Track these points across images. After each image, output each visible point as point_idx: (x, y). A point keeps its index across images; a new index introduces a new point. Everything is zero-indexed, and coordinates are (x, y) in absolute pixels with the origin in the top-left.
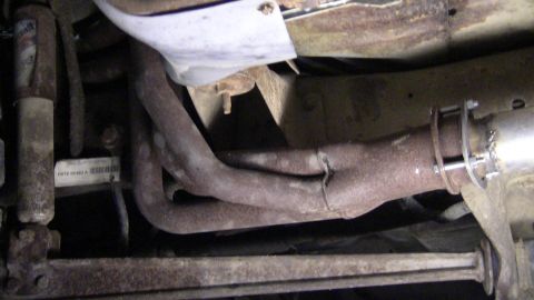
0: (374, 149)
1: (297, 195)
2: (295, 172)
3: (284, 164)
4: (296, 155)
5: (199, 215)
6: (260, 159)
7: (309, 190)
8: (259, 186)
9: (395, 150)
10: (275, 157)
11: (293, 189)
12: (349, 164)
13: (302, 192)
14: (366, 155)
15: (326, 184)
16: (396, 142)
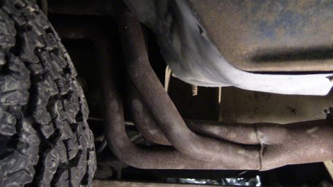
0: (295, 134)
1: (242, 159)
2: (239, 142)
3: (233, 136)
4: (241, 131)
5: (160, 160)
6: (215, 130)
7: (250, 156)
8: (219, 152)
9: (309, 136)
10: (226, 130)
11: (240, 155)
12: (277, 142)
13: (246, 157)
14: (289, 137)
15: (263, 154)
16: (310, 131)
